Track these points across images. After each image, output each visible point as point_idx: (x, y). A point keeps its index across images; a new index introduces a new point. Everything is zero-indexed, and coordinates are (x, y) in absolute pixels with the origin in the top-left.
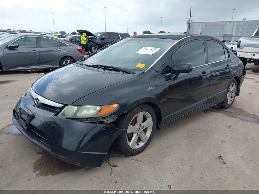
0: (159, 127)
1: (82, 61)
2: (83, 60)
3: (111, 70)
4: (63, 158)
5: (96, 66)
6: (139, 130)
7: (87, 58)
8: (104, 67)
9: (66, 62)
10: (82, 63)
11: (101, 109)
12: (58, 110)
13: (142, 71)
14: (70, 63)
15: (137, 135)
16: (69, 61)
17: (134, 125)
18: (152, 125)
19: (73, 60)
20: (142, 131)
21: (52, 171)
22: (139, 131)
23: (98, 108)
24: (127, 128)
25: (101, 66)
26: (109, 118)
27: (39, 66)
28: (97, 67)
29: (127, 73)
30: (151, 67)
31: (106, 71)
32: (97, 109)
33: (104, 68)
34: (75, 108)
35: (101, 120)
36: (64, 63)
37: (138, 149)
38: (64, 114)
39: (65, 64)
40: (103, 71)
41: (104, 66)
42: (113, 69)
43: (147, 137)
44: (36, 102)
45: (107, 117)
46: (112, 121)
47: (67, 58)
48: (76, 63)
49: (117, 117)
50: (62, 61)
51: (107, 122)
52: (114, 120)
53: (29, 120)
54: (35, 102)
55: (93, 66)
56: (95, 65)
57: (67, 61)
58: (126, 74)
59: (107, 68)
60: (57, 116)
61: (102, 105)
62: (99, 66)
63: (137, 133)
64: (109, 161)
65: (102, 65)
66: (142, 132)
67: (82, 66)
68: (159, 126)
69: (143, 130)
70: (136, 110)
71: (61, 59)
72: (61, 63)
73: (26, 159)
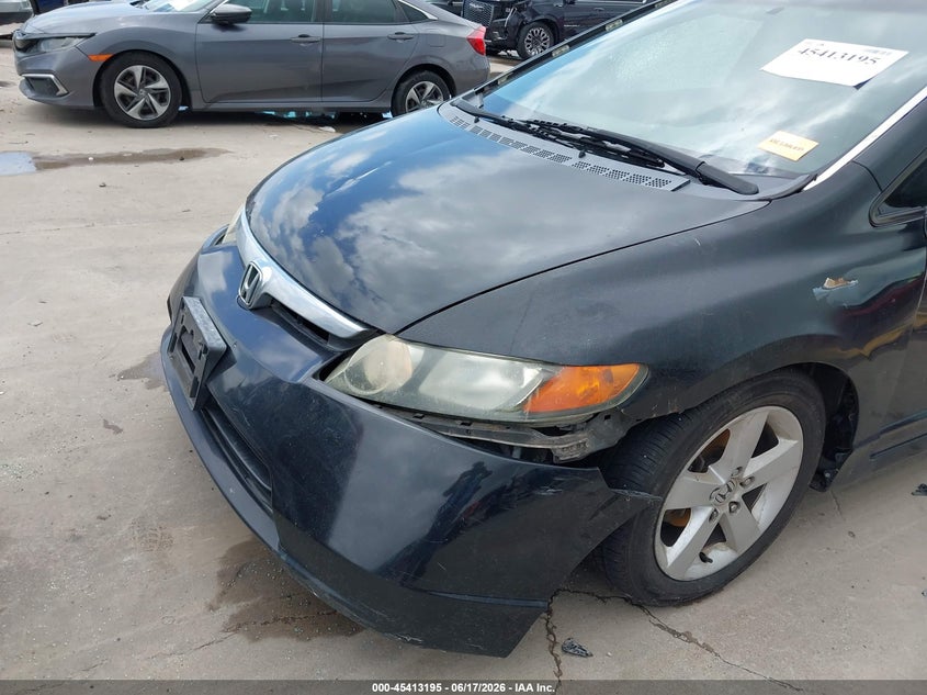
0: (825, 478)
1: (477, 93)
2: (482, 90)
3: (618, 156)
4: (330, 595)
5: (542, 125)
6: (724, 491)
7: (504, 79)
8: (579, 136)
9: (418, 88)
10: (476, 102)
11: (544, 385)
12: (338, 349)
13: (797, 175)
14: (435, 95)
15: (711, 517)
16: (430, 86)
17: (705, 470)
18: (795, 473)
19: (448, 85)
20: (737, 497)
21: (286, 620)
22: (723, 497)
23: (531, 374)
24: (665, 491)
25: (565, 128)
26: (582, 437)
27: (319, 99)
28: (545, 130)
29: (707, 181)
30: (852, 161)
31: (592, 159)
32: (520, 377)
33: (579, 141)
34: (415, 353)
35: (539, 442)
36: (412, 93)
37: (703, 578)
38: (358, 377)
39: (416, 98)
40: (578, 160)
41: (581, 131)
42: (627, 149)
43: (756, 522)
44: (249, 284)
45: (571, 429)
46: (591, 446)
47: (425, 73)
48: (452, 104)
49: (621, 433)
50: (406, 83)
51: (565, 456)
52: (602, 445)
53: (208, 372)
54: (246, 285)
55: (529, 122)
56: (536, 122)
57: (424, 87)
58: (698, 189)
59: (595, 143)
60: (328, 379)
61: (553, 364)
62: (556, 125)
63: (709, 510)
64: (550, 612)
65: (572, 121)
66: (735, 503)
67: (477, 121)
68: (827, 475)
69: (744, 497)
70: (732, 399)
71: (401, 74)
72: (400, 93)
73: (192, 528)
